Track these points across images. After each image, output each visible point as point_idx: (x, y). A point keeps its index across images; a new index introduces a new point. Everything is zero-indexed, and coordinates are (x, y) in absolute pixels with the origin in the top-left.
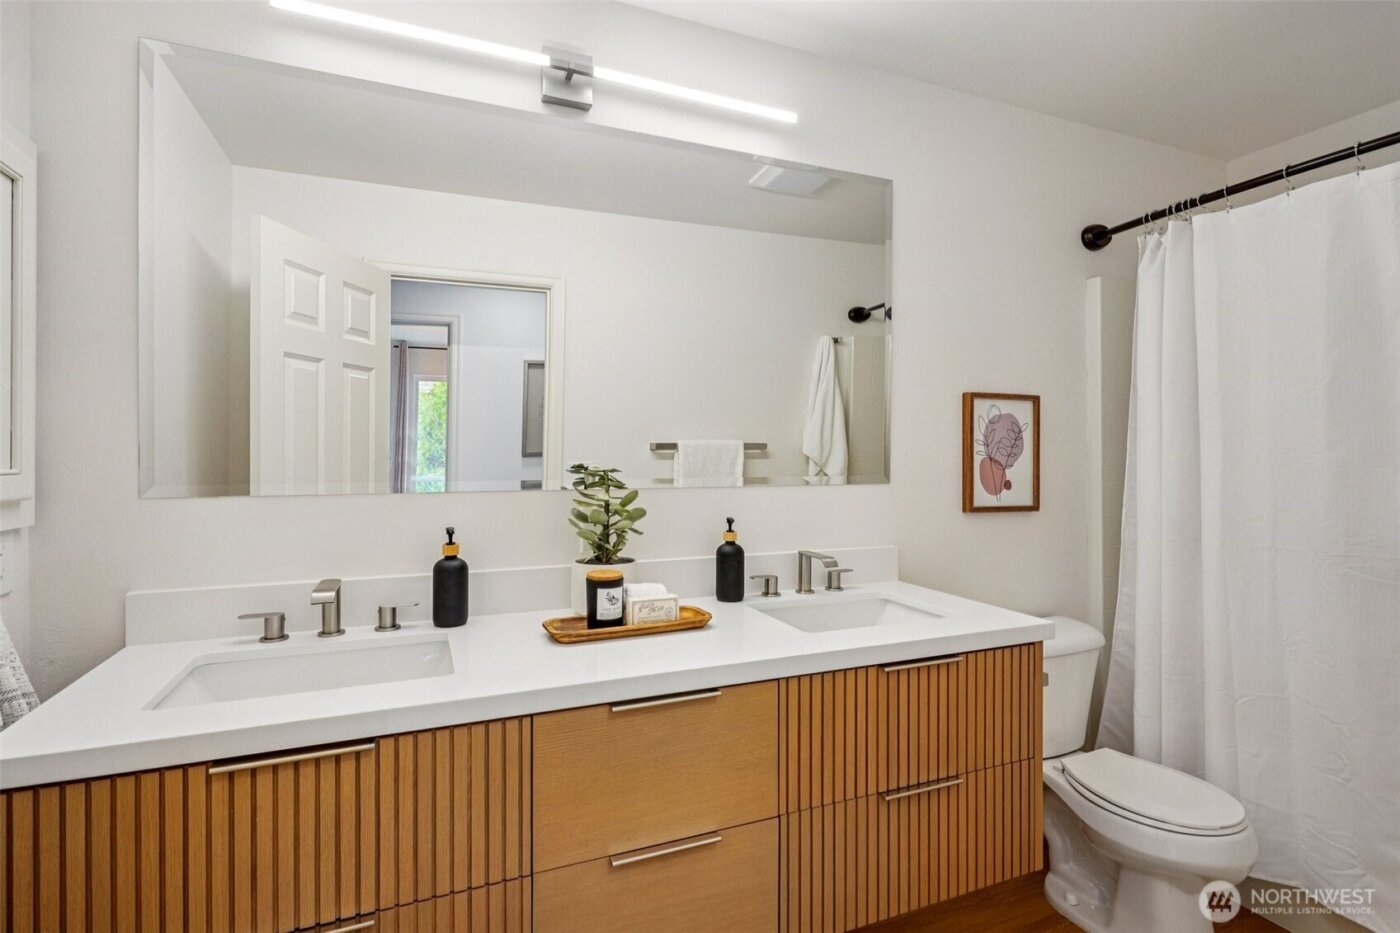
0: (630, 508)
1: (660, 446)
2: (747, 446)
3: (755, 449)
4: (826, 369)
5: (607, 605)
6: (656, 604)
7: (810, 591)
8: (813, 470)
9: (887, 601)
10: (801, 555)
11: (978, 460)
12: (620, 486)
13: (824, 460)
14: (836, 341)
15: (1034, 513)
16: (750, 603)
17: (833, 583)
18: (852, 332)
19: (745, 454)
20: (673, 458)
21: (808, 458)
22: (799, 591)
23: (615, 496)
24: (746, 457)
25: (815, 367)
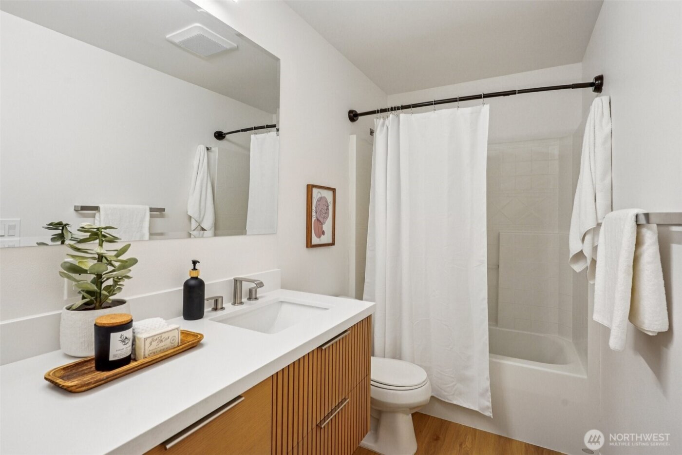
0: (123, 257)
1: (83, 208)
2: (152, 210)
3: (157, 212)
4: (202, 166)
5: (121, 346)
6: (163, 336)
7: (241, 303)
8: (194, 225)
9: (282, 302)
10: (236, 280)
11: (314, 219)
12: (113, 240)
13: (201, 218)
14: (208, 149)
15: (333, 246)
16: (209, 318)
17: (252, 296)
18: (216, 145)
19: (150, 214)
20: (94, 217)
21: (190, 217)
22: (234, 304)
23: (108, 249)
24: (151, 216)
25: (195, 163)
